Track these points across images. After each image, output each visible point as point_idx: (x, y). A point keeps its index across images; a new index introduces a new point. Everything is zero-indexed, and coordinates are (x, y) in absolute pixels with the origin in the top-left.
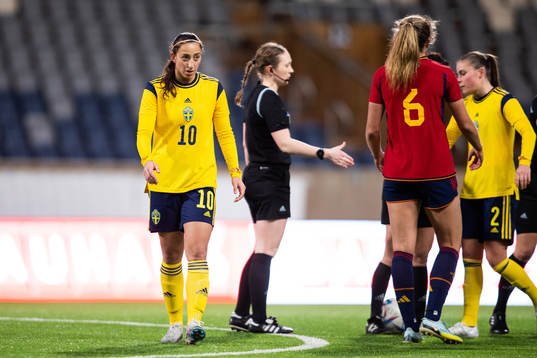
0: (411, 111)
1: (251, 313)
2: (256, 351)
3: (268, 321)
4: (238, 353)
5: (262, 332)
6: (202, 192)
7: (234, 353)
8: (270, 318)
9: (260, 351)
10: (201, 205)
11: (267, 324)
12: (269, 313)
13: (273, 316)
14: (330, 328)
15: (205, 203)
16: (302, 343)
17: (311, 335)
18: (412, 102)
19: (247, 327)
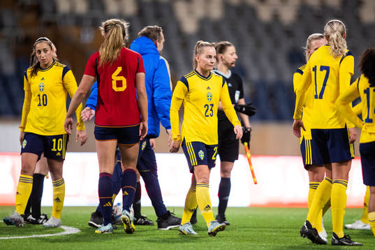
0: (117, 81)
1: (31, 211)
2: (34, 236)
3: (42, 217)
4: (23, 237)
5: (38, 223)
6: (54, 140)
7: (20, 237)
8: (43, 215)
9: (37, 236)
10: (54, 149)
11: (41, 219)
12: (42, 212)
13: (45, 213)
14: (82, 221)
15: (56, 148)
16: (63, 230)
17: (69, 225)
18: (118, 75)
19: (28, 221)
